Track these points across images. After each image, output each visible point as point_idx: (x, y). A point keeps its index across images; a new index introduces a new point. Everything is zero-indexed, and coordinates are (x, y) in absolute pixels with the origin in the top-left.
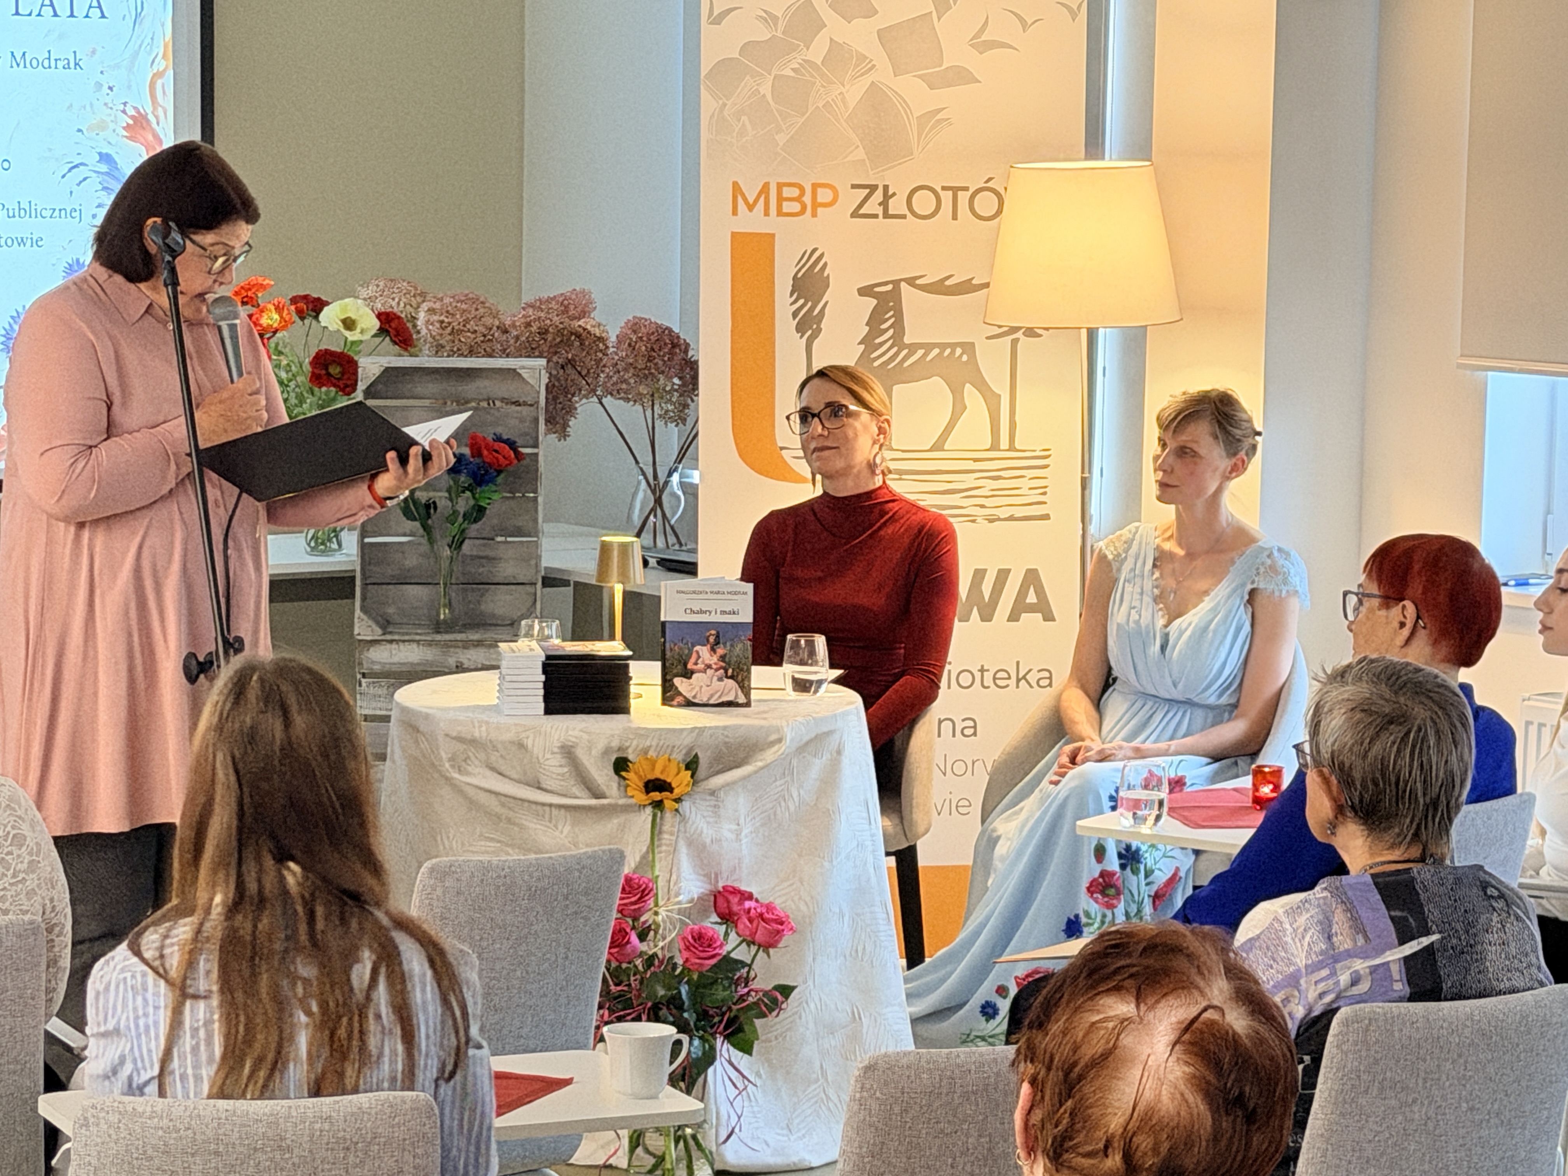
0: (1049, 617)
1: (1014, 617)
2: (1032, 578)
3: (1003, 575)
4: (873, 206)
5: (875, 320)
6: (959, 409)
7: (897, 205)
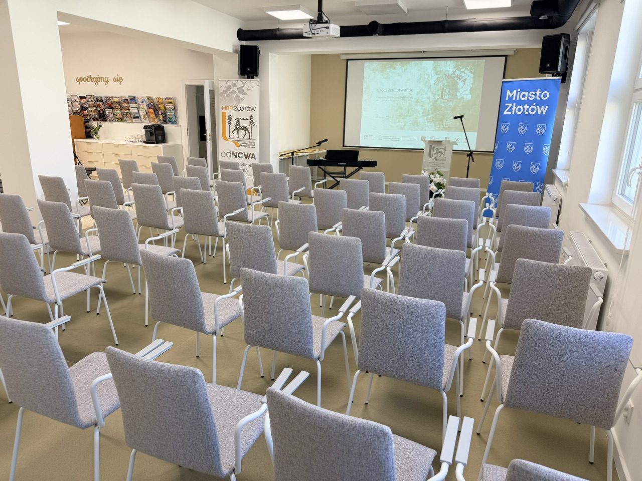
0: (255, 159)
1: (251, 159)
2: (253, 154)
3: (250, 154)
4: (236, 109)
5: (237, 123)
6: (246, 134)
7: (239, 109)
